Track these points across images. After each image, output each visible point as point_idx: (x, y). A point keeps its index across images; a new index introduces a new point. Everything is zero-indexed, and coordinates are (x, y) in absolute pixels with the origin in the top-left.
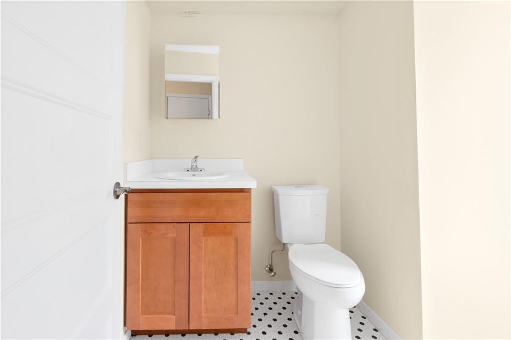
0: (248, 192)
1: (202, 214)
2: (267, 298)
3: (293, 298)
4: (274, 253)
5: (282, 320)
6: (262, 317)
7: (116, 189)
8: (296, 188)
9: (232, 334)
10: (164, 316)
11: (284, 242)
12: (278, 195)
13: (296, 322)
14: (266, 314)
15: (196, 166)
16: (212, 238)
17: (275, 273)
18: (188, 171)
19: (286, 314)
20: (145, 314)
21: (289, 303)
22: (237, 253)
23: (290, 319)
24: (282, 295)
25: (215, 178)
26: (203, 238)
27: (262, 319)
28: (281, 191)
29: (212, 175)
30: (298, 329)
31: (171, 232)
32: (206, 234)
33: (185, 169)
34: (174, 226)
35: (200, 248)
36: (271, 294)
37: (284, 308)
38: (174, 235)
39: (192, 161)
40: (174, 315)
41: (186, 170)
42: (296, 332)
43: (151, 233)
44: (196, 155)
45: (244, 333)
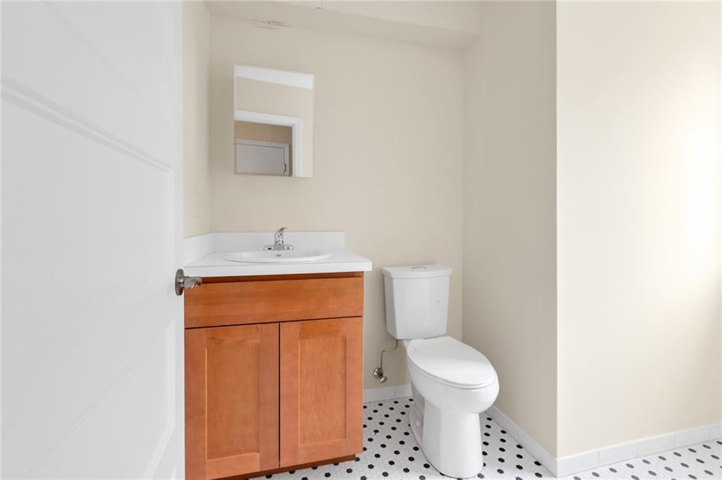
0: (360, 277)
1: (297, 309)
2: (375, 411)
3: (407, 406)
4: (384, 353)
5: (398, 435)
6: (373, 435)
7: (178, 280)
8: (413, 268)
9: (336, 464)
10: (243, 455)
11: (398, 338)
12: (392, 279)
13: (414, 437)
14: (376, 431)
15: (283, 242)
16: (312, 340)
17: (386, 378)
18: (269, 249)
19: (402, 428)
20: (211, 458)
21: (403, 413)
22: (345, 358)
23: (407, 434)
24: (393, 405)
25: (312, 259)
26: (299, 342)
27: (373, 438)
28: (394, 273)
29: (307, 255)
30: (418, 444)
31: (254, 338)
32: (304, 335)
33: (266, 246)
34: (257, 328)
35: (295, 355)
36: (381, 405)
37: (399, 421)
38: (258, 341)
39: (275, 235)
40: (259, 452)
41: (267, 249)
42: (416, 449)
43: (223, 340)
44: (282, 227)
45: (352, 460)
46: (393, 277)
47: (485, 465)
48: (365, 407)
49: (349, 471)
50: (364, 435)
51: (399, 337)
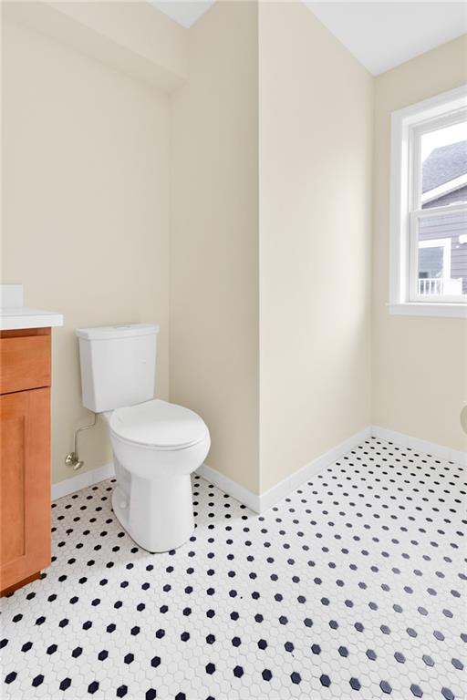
0: (46, 335)
2: (68, 507)
3: (109, 489)
4: (80, 433)
6: (65, 538)
8: (115, 328)
9: (10, 595)
12: (89, 341)
13: (119, 522)
14: (70, 531)
17: (82, 463)
19: (103, 516)
21: (104, 499)
23: (109, 521)
24: (92, 493)
27: (65, 541)
28: (92, 334)
30: (124, 529)
36: (75, 497)
37: (99, 509)
42: (121, 535)
45: (35, 580)
46: (90, 338)
47: (196, 526)
48: (54, 506)
49: (31, 596)
50: (53, 542)
51: (98, 410)
